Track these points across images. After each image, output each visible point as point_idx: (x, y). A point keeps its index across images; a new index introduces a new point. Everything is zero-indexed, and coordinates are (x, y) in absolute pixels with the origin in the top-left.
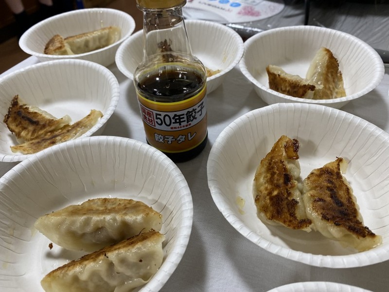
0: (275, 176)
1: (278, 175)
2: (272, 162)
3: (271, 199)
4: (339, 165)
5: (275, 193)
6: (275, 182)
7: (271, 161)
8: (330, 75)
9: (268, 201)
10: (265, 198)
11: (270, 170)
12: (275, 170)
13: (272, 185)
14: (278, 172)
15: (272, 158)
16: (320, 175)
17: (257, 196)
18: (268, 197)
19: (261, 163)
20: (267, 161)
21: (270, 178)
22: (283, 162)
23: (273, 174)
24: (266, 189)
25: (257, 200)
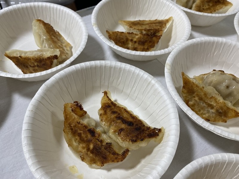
0: (83, 135)
1: (83, 134)
2: (73, 127)
3: (92, 152)
4: (108, 97)
5: (91, 146)
6: (85, 139)
7: (71, 127)
8: (53, 37)
9: (91, 155)
10: (87, 154)
11: (75, 133)
12: (79, 131)
13: (84, 142)
14: (82, 132)
15: (70, 124)
16: (105, 113)
17: (81, 157)
18: (89, 152)
19: (64, 132)
20: (68, 128)
21: (80, 139)
22: (80, 122)
23: (80, 135)
24: (83, 148)
25: (83, 159)
